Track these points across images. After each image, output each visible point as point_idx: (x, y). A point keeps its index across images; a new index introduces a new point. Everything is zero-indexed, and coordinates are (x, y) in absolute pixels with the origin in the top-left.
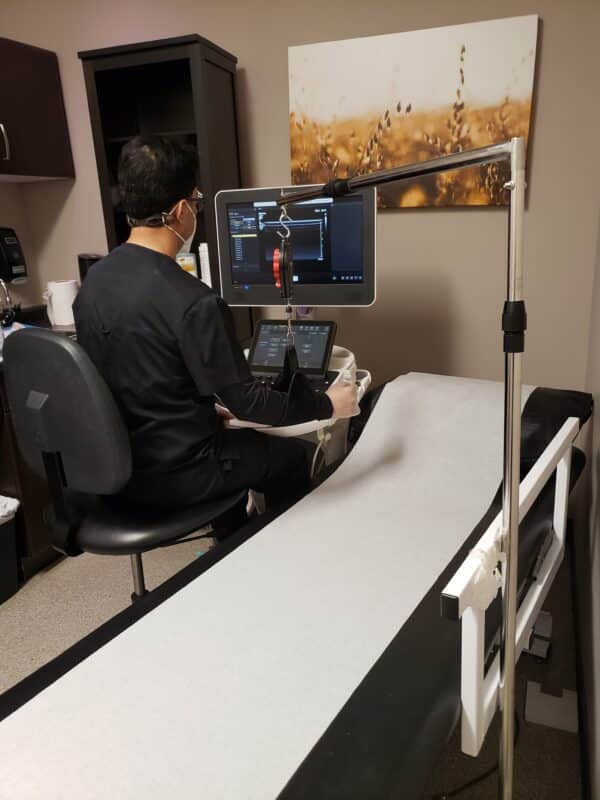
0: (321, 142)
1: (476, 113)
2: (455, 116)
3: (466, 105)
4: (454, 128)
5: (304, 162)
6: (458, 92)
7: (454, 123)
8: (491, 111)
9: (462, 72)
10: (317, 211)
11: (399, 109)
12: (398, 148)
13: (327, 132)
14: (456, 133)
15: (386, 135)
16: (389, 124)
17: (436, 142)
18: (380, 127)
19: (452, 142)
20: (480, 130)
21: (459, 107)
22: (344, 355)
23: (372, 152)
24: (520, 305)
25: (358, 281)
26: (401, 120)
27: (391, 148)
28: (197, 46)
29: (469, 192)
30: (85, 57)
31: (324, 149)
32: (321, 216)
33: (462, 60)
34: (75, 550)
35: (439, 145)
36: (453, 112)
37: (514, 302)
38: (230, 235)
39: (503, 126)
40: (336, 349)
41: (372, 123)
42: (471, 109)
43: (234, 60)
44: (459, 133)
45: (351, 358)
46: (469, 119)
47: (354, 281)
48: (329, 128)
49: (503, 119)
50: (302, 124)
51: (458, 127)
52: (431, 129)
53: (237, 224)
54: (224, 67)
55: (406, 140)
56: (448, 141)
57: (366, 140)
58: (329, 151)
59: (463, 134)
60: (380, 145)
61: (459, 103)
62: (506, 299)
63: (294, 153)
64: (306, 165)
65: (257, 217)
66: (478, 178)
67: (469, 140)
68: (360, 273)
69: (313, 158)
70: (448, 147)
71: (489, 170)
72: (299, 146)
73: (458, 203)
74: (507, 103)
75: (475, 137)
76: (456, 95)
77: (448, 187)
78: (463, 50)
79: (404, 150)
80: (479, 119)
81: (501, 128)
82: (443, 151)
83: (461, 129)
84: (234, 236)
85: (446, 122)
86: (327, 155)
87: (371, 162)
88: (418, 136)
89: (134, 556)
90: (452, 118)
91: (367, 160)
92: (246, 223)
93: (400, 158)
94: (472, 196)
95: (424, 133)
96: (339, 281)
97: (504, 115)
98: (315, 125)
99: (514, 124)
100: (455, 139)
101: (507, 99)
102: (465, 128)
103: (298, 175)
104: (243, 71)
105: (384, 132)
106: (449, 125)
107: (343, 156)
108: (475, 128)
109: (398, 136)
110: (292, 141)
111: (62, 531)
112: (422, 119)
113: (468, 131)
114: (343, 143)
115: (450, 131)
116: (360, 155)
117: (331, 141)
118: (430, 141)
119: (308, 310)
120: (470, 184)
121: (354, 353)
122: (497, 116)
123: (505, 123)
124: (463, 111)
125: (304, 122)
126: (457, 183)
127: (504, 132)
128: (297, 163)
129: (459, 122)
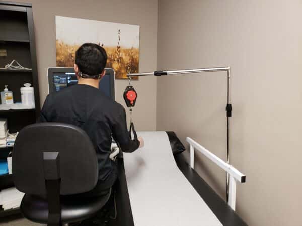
0: (70, 51)
3: (121, 47)
5: (62, 58)
6: (118, 43)
8: (129, 50)
9: (119, 37)
13: (72, 49)
14: (118, 55)
20: (125, 55)
21: (119, 47)
24: (230, 105)
29: (123, 74)
33: (119, 33)
35: (113, 58)
36: (117, 48)
38: (54, 85)
42: (123, 49)
46: (122, 51)
48: (73, 47)
49: (132, 53)
50: (61, 44)
52: (110, 53)
53: (58, 81)
56: (116, 57)
58: (73, 55)
59: (120, 56)
63: (58, 54)
64: (63, 59)
65: (67, 78)
66: (125, 70)
67: (122, 58)
69: (66, 57)
70: (116, 59)
72: (60, 51)
73: (120, 77)
74: (132, 49)
75: (124, 57)
77: (116, 71)
78: (119, 31)
80: (125, 52)
82: (114, 60)
84: (56, 85)
85: (115, 51)
90: (117, 50)
98: (67, 46)
99: (134, 55)
100: (118, 57)
102: (121, 54)
103: (60, 63)
106: (116, 53)
108: (124, 54)
110: (57, 50)
113: (122, 55)
118: (110, 57)
120: (123, 71)
122: (130, 52)
124: (120, 49)
125: (63, 44)
126: (119, 71)
127: (132, 57)
128: (59, 58)
129: (119, 52)
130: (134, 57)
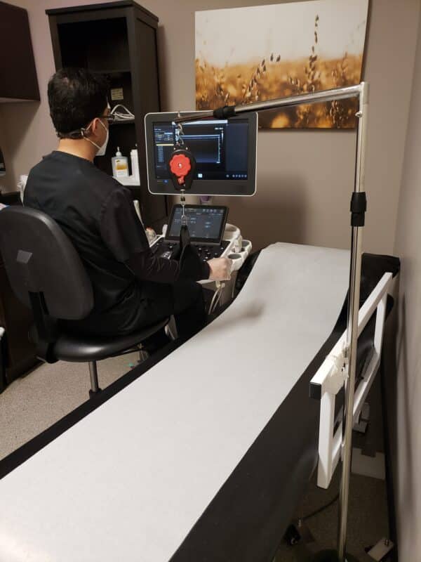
0: (217, 80)
1: (324, 63)
2: (311, 65)
3: (318, 58)
4: (310, 73)
5: (204, 94)
6: (313, 49)
7: (310, 70)
8: (335, 62)
9: (316, 34)
10: (216, 129)
11: (272, 59)
12: (270, 86)
13: (221, 75)
14: (311, 78)
15: (262, 77)
16: (265, 69)
17: (297, 83)
18: (258, 71)
19: (307, 83)
20: (328, 76)
21: (313, 59)
22: (233, 230)
23: (252, 89)
24: (363, 195)
25: (244, 179)
26: (273, 66)
27: (266, 86)
28: (131, 9)
29: (319, 119)
30: (50, 13)
31: (219, 86)
32: (219, 132)
33: (316, 25)
34: (52, 359)
35: (299, 85)
36: (309, 62)
37: (360, 193)
38: (155, 144)
39: (343, 73)
40: (228, 225)
41: (253, 69)
42: (321, 61)
43: (157, 20)
44: (313, 78)
45: (238, 231)
46: (321, 67)
47: (241, 179)
48: (222, 70)
49: (343, 69)
50: (204, 67)
51: (312, 73)
52: (293, 74)
53: (160, 136)
54: (150, 24)
55: (276, 81)
56: (305, 82)
57: (248, 80)
58: (223, 87)
59: (316, 77)
60: (258, 84)
61: (313, 56)
62: (353, 191)
63: (198, 88)
64: (206, 97)
65: (174, 132)
66: (325, 109)
67: (320, 83)
68: (245, 173)
69: (211, 91)
70: (305, 87)
71: (333, 104)
72: (201, 82)
73: (312, 126)
74: (346, 57)
75: (324, 81)
76: (311, 50)
77: (305, 114)
78: (317, 19)
79: (275, 88)
80: (326, 68)
81: (342, 75)
82: (302, 89)
83: (314, 74)
84: (157, 145)
85: (304, 69)
86: (221, 90)
87: (252, 96)
88: (285, 79)
89: (91, 363)
90: (309, 66)
91: (249, 94)
92: (166, 136)
93: (271, 93)
94: (320, 122)
95: (288, 77)
96: (231, 178)
97: (344, 65)
98: (213, 69)
99: (350, 72)
100: (310, 81)
101: (346, 54)
102: (317, 74)
103: (201, 104)
104: (162, 28)
105: (261, 75)
106: (306, 72)
107: (232, 91)
108: (324, 74)
109: (271, 78)
110: (197, 79)
111: (44, 346)
112: (288, 67)
113: (319, 76)
114: (232, 82)
115: (307, 75)
116: (244, 91)
117: (224, 80)
118: (293, 82)
119: (208, 198)
120: (319, 113)
121: (239, 228)
122: (339, 66)
123: (344, 71)
124: (315, 62)
125: (205, 66)
126: (310, 112)
127: (344, 77)
128: (200, 95)
129: (313, 69)
130: (348, 78)
